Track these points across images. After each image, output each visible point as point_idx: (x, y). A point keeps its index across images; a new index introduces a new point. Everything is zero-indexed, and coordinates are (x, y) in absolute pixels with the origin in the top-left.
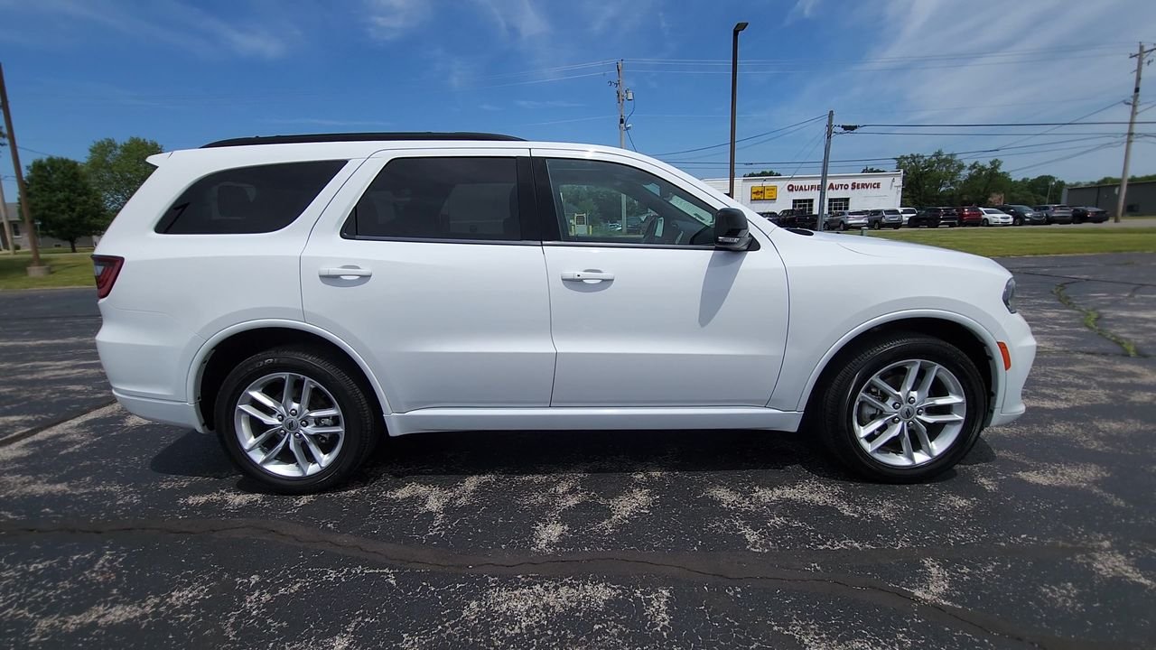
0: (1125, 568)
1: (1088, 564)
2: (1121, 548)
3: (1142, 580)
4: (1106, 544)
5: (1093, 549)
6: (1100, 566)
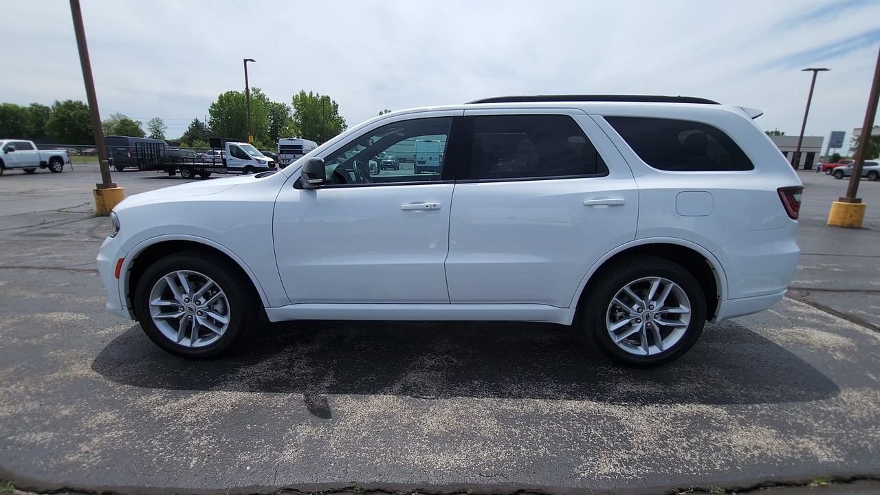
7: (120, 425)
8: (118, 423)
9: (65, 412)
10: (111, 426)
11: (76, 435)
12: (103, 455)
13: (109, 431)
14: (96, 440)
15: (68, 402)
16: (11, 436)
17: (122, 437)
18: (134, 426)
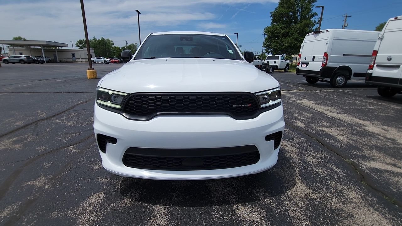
0: (36, 183)
1: (47, 176)
2: (41, 189)
3: (29, 183)
4: (47, 187)
5: (49, 182)
6: (43, 178)
7: (309, 154)
8: (308, 155)
9: (321, 170)
10: (311, 156)
11: (322, 161)
12: (319, 152)
13: (313, 155)
14: (318, 155)
15: (318, 175)
16: (344, 175)
17: (311, 152)
18: (306, 152)
